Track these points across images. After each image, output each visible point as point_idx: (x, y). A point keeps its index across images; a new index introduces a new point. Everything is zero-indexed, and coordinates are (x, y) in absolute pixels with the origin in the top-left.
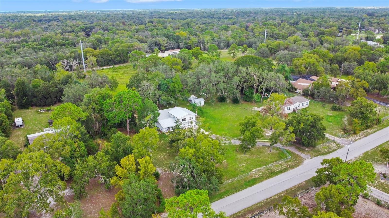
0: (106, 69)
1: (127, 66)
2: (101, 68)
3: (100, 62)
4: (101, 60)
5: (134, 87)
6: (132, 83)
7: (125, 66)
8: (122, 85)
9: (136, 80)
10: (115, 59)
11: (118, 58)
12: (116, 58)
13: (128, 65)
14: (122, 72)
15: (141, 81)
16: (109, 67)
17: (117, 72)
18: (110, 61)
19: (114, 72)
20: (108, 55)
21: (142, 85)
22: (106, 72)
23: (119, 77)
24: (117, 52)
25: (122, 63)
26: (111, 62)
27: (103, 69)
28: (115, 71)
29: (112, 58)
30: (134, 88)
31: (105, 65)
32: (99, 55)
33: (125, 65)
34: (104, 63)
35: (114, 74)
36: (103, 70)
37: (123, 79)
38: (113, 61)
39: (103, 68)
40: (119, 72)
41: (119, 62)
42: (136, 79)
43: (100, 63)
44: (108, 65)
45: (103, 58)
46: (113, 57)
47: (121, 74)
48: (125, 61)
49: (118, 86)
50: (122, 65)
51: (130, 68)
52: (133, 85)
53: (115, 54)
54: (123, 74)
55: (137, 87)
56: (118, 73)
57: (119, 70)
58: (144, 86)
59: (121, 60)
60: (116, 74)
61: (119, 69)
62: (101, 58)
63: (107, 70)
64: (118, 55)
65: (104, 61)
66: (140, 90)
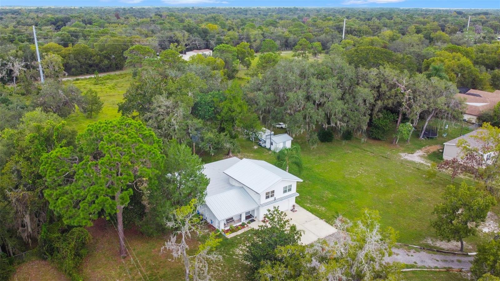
0: (82, 80)
1: (121, 75)
2: (75, 78)
3: (74, 67)
4: (74, 64)
5: (135, 111)
6: (131, 102)
7: (118, 75)
8: (111, 108)
9: (141, 94)
10: (100, 63)
11: (106, 62)
12: (101, 61)
13: (123, 73)
14: (112, 84)
15: (152, 96)
16: (88, 77)
17: (102, 84)
18: (91, 66)
19: (97, 84)
20: (89, 56)
21: (155, 105)
22: (82, 84)
23: (106, 92)
24: (105, 52)
25: (113, 70)
26: (93, 68)
27: (77, 80)
28: (100, 82)
29: (94, 61)
30: (135, 113)
31: (81, 74)
32: (71, 55)
33: (118, 73)
34: (79, 69)
35: (97, 88)
36: (78, 82)
37: (114, 95)
38: (97, 66)
39: (79, 77)
40: (106, 84)
41: (108, 68)
42: (139, 91)
43: (73, 70)
44: (88, 73)
45: (79, 61)
46: (96, 59)
47: (110, 88)
48: (118, 67)
49: (103, 109)
50: (112, 74)
51: (127, 78)
52: (133, 107)
53: (99, 55)
54: (114, 87)
55: (143, 110)
56: (105, 87)
57: (108, 81)
58: (160, 107)
59: (111, 65)
60: (100, 87)
61: (107, 79)
62: (74, 61)
63: (85, 82)
64: (105, 57)
65: (81, 67)
66: (150, 118)
